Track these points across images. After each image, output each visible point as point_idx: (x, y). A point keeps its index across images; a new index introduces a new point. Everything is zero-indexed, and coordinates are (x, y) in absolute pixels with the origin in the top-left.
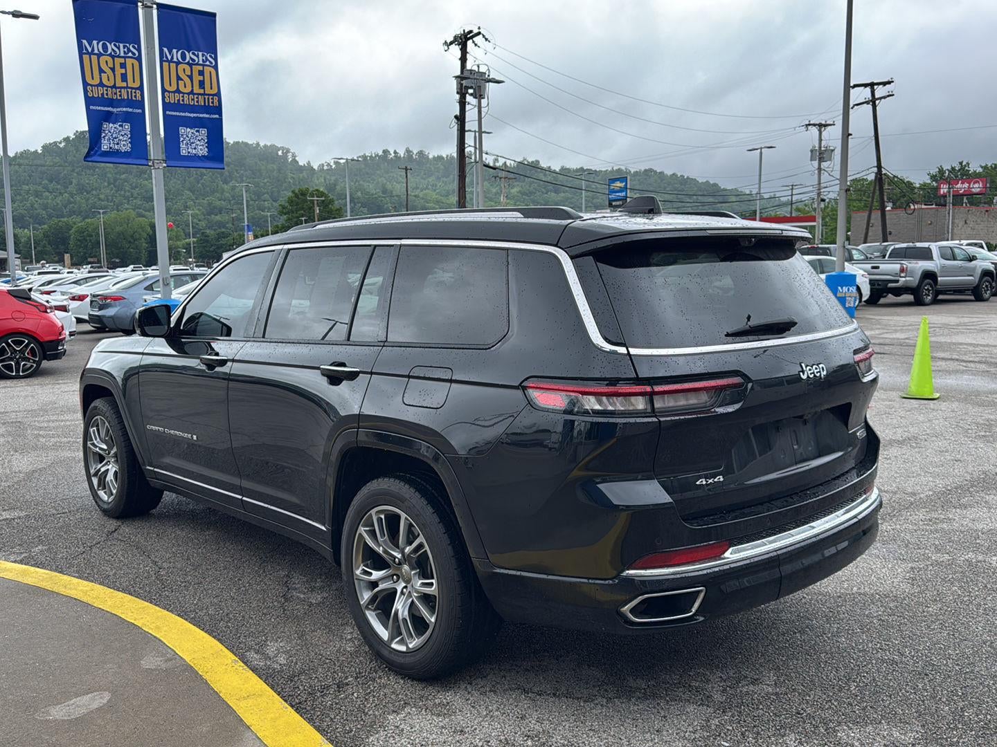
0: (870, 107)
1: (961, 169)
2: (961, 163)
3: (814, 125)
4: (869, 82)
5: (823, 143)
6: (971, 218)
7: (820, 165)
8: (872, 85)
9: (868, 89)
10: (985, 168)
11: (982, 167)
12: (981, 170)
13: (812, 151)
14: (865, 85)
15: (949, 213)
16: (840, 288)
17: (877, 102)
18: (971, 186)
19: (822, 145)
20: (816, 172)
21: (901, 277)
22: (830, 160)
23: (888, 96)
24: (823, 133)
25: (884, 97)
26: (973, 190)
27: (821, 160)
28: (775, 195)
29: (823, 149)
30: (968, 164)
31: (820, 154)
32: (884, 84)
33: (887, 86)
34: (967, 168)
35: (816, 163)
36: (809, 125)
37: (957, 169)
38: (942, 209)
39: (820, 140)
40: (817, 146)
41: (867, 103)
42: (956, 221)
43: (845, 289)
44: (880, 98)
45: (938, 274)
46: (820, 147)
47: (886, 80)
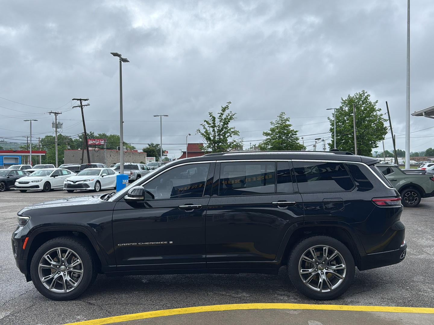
0: (80, 108)
1: (91, 135)
2: (91, 132)
3: (53, 113)
4: (79, 98)
5: (57, 121)
6: (112, 154)
7: (56, 129)
8: (81, 100)
9: (79, 101)
10: (100, 135)
11: (99, 135)
12: (98, 136)
13: (53, 124)
14: (78, 100)
15: (105, 152)
16: (123, 180)
17: (83, 107)
18: (100, 142)
19: (57, 122)
20: (55, 132)
21: (131, 176)
22: (61, 128)
23: (88, 105)
24: (57, 117)
25: (86, 105)
26: (101, 143)
27: (57, 128)
28: (4, 140)
29: (57, 123)
30: (93, 133)
31: (56, 125)
32: (85, 100)
33: (86, 101)
34: (93, 134)
35: (55, 129)
36: (51, 112)
37: (89, 134)
38: (102, 151)
39: (56, 119)
40: (55, 121)
41: (79, 106)
42: (108, 155)
43: (125, 181)
44: (84, 106)
45: (141, 175)
46: (56, 122)
47: (86, 99)
